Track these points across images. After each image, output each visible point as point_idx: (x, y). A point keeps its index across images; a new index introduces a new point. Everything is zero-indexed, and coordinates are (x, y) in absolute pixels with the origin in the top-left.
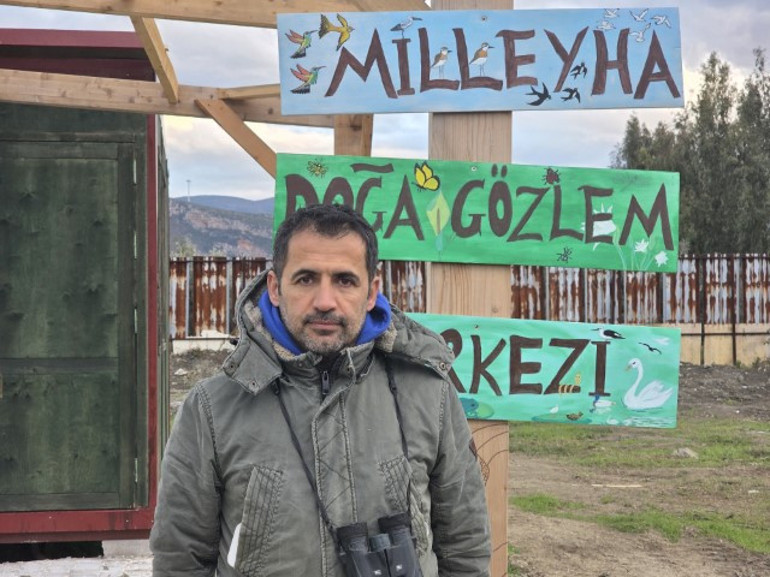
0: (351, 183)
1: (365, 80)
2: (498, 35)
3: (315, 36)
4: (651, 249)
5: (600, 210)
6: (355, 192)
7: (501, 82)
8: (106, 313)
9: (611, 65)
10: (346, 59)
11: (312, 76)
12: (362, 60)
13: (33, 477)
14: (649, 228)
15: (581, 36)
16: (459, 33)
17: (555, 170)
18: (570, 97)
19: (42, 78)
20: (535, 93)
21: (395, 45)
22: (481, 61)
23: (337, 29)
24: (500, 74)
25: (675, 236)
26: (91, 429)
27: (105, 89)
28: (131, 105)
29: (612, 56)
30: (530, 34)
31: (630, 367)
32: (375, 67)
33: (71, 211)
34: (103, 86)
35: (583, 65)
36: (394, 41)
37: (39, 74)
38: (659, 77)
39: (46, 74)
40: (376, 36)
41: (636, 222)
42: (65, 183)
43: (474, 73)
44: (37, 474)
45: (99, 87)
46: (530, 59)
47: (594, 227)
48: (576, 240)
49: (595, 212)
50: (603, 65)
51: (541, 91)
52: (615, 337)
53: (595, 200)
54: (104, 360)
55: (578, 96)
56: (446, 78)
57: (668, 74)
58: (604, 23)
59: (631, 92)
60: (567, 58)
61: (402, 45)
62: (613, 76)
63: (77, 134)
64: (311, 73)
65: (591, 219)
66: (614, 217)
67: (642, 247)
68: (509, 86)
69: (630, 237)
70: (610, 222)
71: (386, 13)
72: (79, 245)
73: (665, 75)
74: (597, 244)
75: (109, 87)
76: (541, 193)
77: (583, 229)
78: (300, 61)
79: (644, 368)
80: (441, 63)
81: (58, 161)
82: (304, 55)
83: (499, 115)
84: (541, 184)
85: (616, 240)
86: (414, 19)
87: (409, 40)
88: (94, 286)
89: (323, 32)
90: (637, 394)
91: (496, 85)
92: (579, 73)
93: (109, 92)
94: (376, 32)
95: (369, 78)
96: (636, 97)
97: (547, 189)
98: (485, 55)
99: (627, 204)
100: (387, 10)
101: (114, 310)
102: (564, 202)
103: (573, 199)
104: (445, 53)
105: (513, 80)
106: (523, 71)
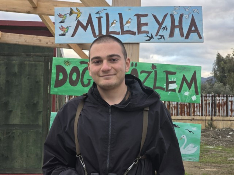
0: (79, 69)
1: (85, 31)
2: (134, 16)
3: (68, 15)
4: (190, 94)
5: (171, 79)
6: (81, 72)
7: (135, 32)
8: (39, 110)
9: (177, 27)
10: (79, 24)
11: (66, 30)
12: (85, 24)
13: (14, 163)
14: (189, 86)
15: (165, 16)
16: (120, 15)
17: (155, 65)
18: (161, 38)
19: (19, 36)
20: (148, 36)
21: (97, 19)
22: (128, 25)
23: (76, 13)
24: (135, 30)
25: (199, 90)
26: (33, 148)
27: (39, 40)
28: (47, 44)
29: (177, 23)
30: (147, 15)
31: (182, 138)
32: (89, 27)
33: (29, 78)
34: (38, 39)
35: (166, 27)
36: (96, 18)
37: (18, 34)
38: (194, 31)
39: (20, 35)
40: (90, 15)
41: (185, 85)
42: (27, 69)
43: (126, 29)
44: (15, 162)
45: (37, 39)
46: (146, 24)
47: (169, 86)
48: (162, 91)
49: (170, 80)
50: (173, 27)
51: (150, 36)
52: (176, 127)
53: (169, 76)
54: (38, 126)
55: (164, 38)
56: (115, 31)
57: (198, 30)
58: (174, 12)
59: (183, 37)
60: (160, 24)
61: (99, 19)
62: (177, 31)
63: (31, 54)
64: (66, 29)
65: (168, 83)
66: (177, 82)
67: (187, 94)
68: (138, 34)
69: (182, 90)
70: (175, 84)
71: (94, 7)
72: (31, 89)
73: (196, 31)
74: (170, 92)
75: (40, 39)
76: (149, 73)
77: (165, 86)
78: (62, 24)
79: (187, 139)
80: (113, 25)
81: (25, 62)
82: (64, 22)
83: (135, 44)
84: (150, 70)
85: (177, 91)
86: (104, 9)
87: (102, 17)
88: (35, 102)
89: (71, 14)
90: (184, 148)
91: (134, 33)
92: (164, 30)
93: (40, 40)
94: (90, 14)
95: (87, 31)
96: (185, 39)
97: (152, 72)
98: (130, 23)
99: (182, 78)
100: (95, 6)
101: (41, 109)
102: (158, 76)
103: (161, 75)
104: (115, 22)
105: (140, 31)
106: (143, 28)
